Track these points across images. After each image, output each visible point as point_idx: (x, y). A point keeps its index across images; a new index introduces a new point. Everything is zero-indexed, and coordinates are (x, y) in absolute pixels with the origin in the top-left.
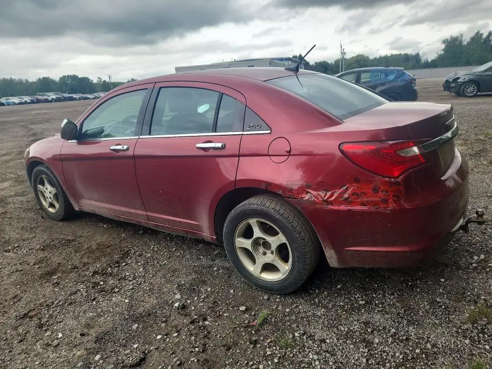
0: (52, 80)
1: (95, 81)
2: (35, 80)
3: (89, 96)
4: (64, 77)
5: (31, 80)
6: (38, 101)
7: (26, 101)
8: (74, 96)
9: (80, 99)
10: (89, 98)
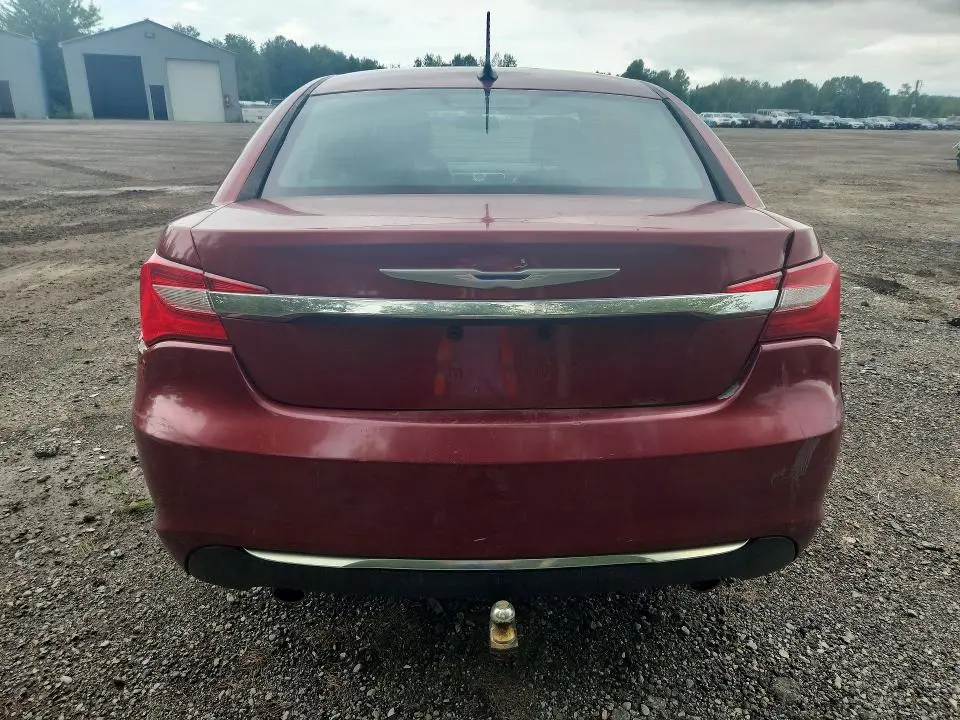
0: (809, 86)
1: (893, 92)
2: (780, 85)
3: (853, 122)
4: (835, 80)
5: (773, 84)
6: (754, 124)
7: (733, 122)
8: (823, 119)
9: (831, 126)
10: (850, 127)
